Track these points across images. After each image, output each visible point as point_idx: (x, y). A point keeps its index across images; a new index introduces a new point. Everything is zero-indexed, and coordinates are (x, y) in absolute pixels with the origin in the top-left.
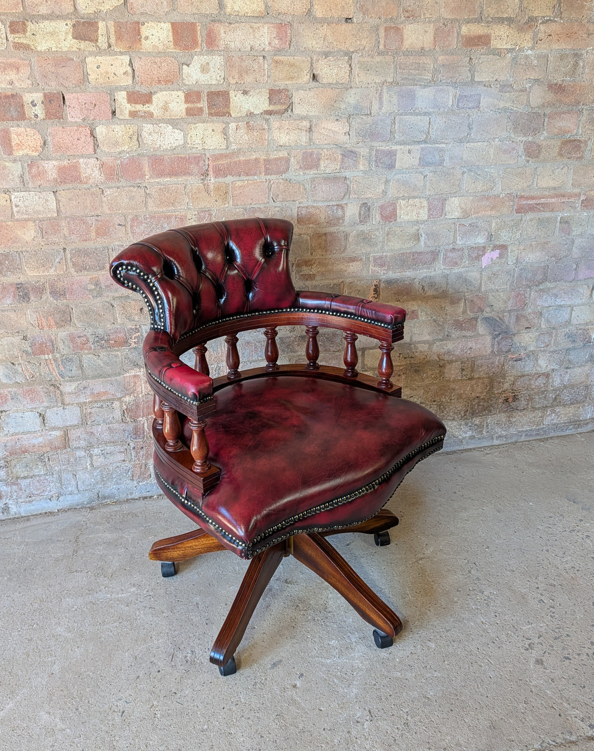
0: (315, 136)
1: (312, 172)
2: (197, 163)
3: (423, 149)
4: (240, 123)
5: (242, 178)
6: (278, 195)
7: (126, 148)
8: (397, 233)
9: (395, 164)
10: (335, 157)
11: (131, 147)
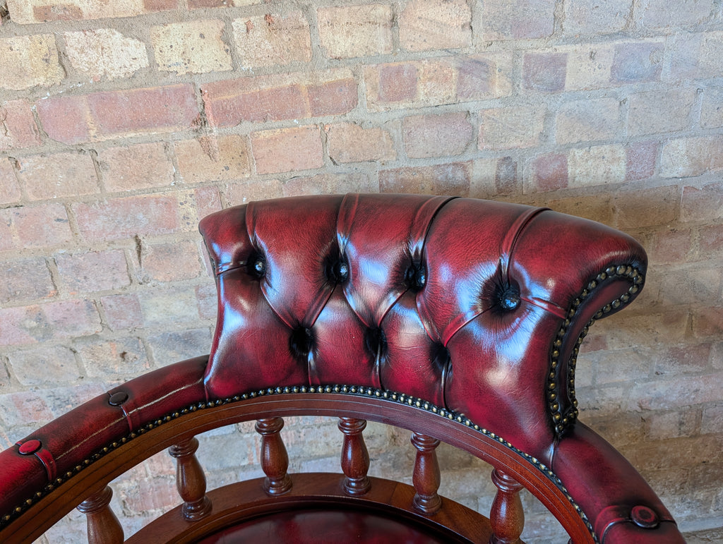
0: (404, 34)
1: (402, 106)
2: (182, 101)
3: (619, 49)
4: (252, 19)
5: (270, 123)
6: (341, 152)
7: (41, 80)
8: (567, 208)
9: (564, 81)
10: (445, 75)
11: (51, 78)
